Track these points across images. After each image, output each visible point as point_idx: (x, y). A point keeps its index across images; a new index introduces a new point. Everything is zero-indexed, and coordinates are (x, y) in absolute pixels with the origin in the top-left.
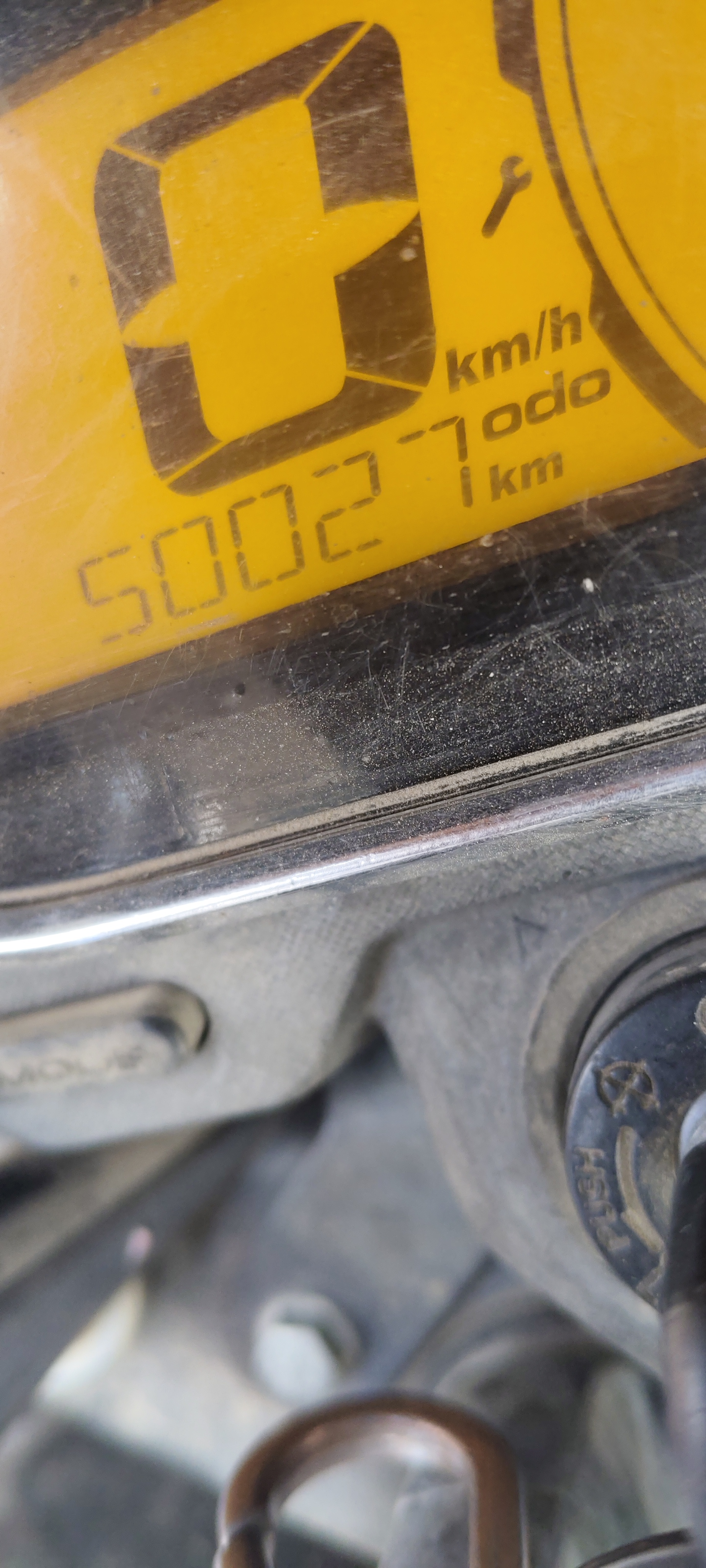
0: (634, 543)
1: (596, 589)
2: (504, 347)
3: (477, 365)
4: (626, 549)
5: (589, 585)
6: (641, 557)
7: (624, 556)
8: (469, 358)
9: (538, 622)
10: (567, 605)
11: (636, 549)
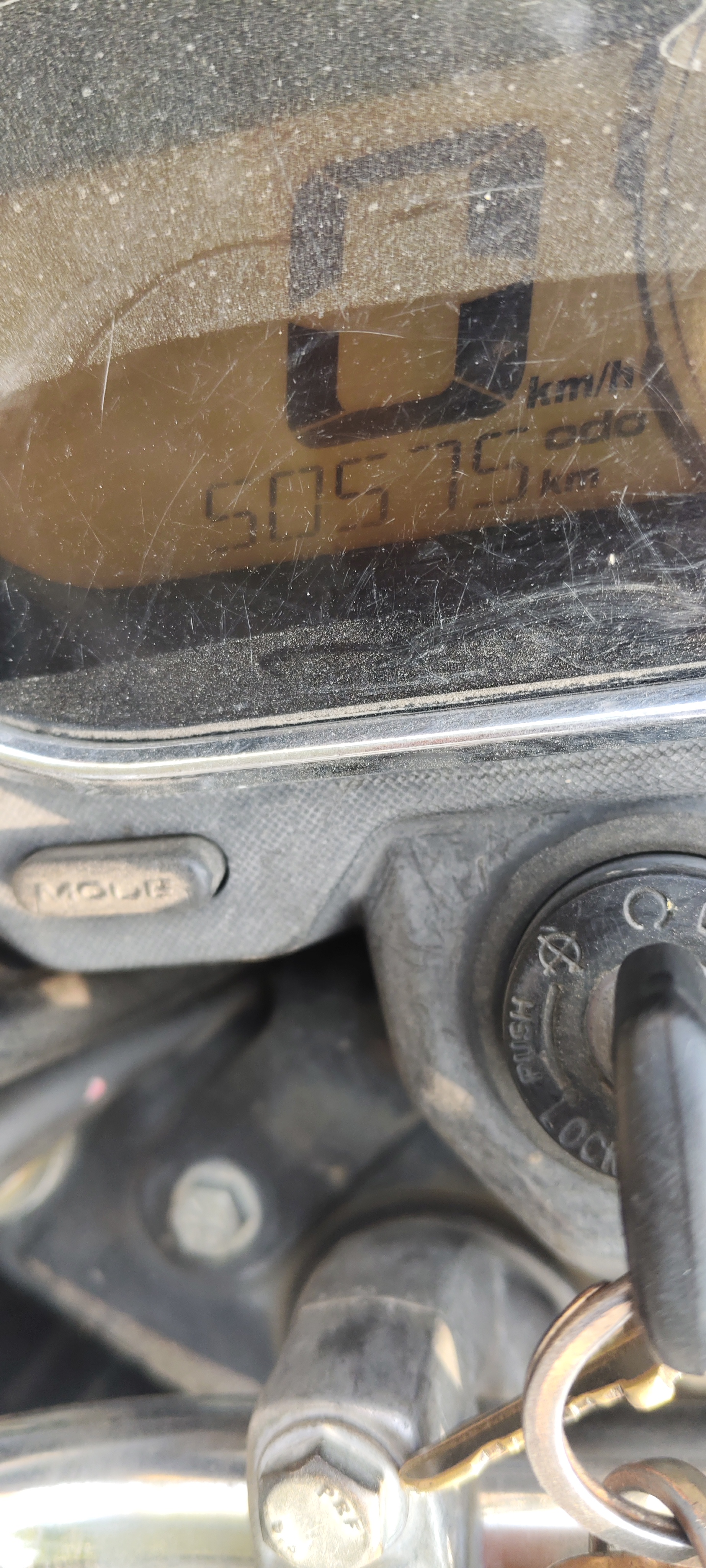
0: (651, 533)
1: (616, 563)
2: (574, 382)
3: (551, 393)
4: (644, 537)
5: (612, 559)
6: (653, 545)
7: (642, 542)
8: (547, 385)
9: (569, 580)
10: (593, 570)
11: (651, 538)
